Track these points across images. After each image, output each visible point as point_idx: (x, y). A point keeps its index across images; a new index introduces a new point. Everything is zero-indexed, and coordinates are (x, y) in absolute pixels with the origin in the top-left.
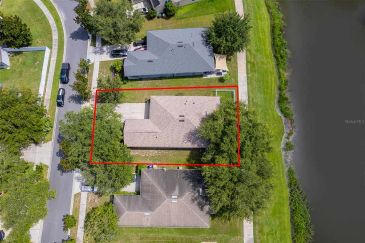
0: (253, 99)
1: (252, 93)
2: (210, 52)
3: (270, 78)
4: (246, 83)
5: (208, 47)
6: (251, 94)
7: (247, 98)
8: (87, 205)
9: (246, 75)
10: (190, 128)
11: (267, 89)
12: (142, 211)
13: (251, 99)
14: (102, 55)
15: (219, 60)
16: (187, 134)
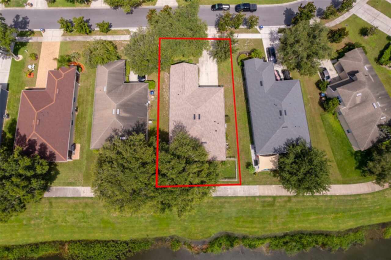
0: (229, 202)
1: (235, 202)
2: (279, 149)
3: (258, 226)
4: (247, 195)
5: (286, 146)
6: (235, 200)
7: (230, 196)
8: (120, 41)
9: (258, 195)
10: (188, 127)
11: (243, 222)
12: (108, 85)
13: (228, 200)
15: (271, 161)
16: (182, 124)
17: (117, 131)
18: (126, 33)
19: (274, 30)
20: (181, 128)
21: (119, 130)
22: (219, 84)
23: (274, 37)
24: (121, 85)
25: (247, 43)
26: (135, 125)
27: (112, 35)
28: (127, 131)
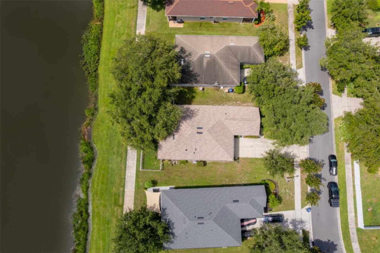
0: (121, 161)
1: (121, 168)
2: (165, 214)
3: (99, 188)
4: (126, 179)
5: (167, 221)
6: (123, 167)
7: (127, 162)
8: (289, 59)
9: (126, 190)
10: (191, 122)
11: (104, 174)
12: (237, 46)
13: (123, 161)
14: (294, 218)
15: (155, 205)
16: (195, 117)
17: (190, 56)
18: (298, 64)
19: (306, 226)
20: (191, 115)
21: (190, 58)
22: (241, 158)
23: (298, 225)
24: (237, 59)
25: (290, 192)
26: (195, 73)
27: (296, 51)
28: (189, 66)
